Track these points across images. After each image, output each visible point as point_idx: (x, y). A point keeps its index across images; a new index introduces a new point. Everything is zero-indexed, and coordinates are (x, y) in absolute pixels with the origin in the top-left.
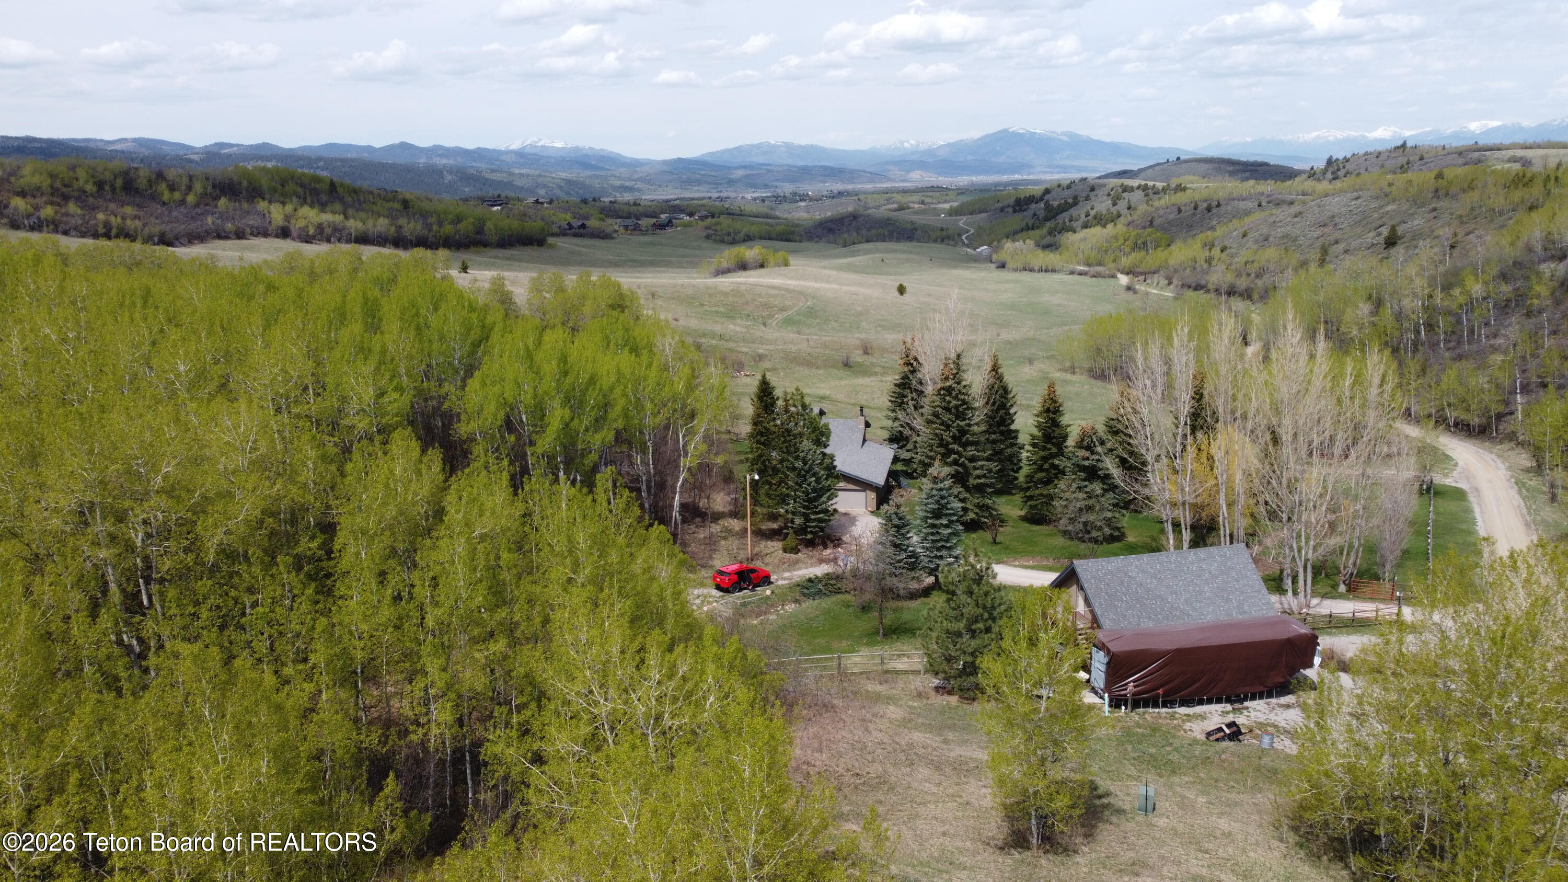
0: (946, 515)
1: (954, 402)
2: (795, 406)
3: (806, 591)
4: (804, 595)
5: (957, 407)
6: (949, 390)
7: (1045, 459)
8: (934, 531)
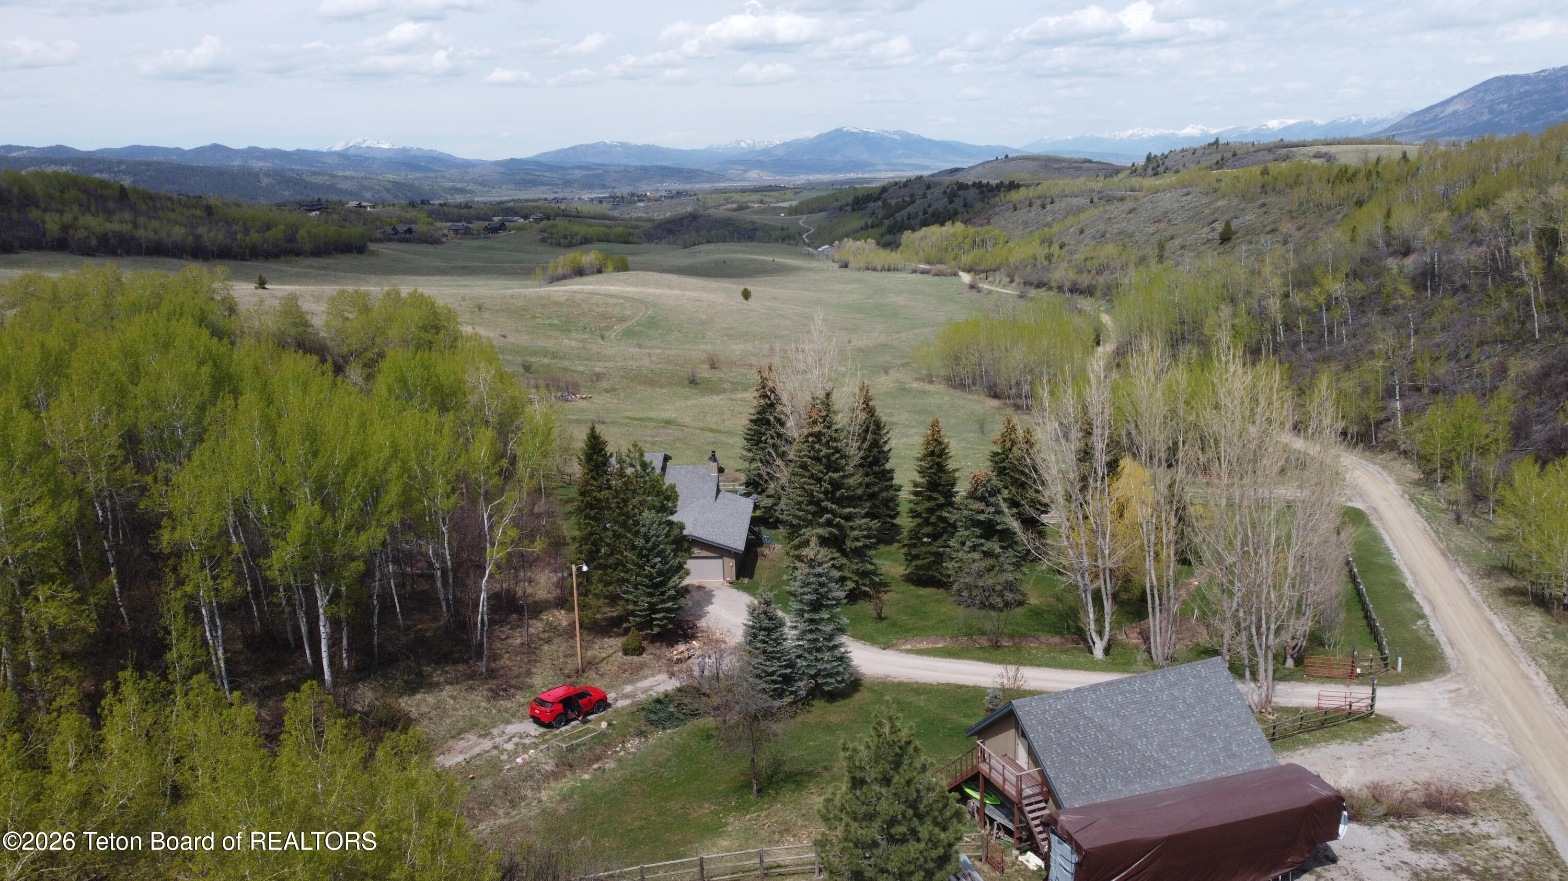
0: (828, 606)
1: (825, 451)
2: (632, 465)
3: (652, 716)
4: (651, 723)
5: (828, 456)
6: (818, 436)
7: (931, 511)
8: (813, 627)
